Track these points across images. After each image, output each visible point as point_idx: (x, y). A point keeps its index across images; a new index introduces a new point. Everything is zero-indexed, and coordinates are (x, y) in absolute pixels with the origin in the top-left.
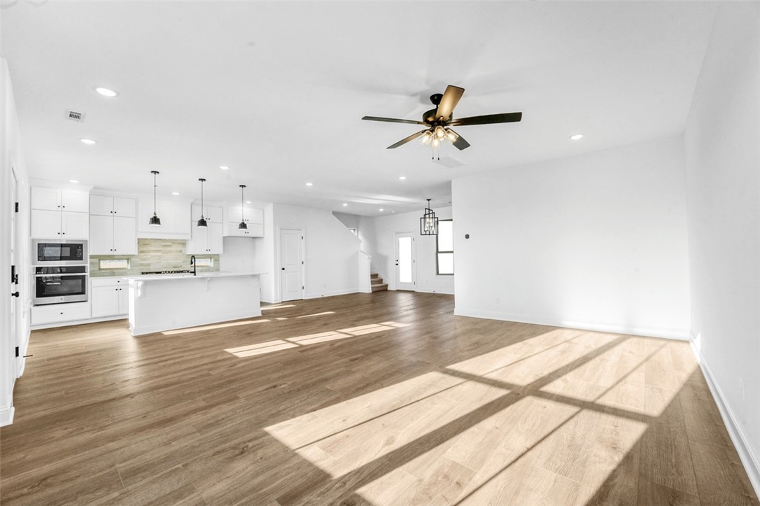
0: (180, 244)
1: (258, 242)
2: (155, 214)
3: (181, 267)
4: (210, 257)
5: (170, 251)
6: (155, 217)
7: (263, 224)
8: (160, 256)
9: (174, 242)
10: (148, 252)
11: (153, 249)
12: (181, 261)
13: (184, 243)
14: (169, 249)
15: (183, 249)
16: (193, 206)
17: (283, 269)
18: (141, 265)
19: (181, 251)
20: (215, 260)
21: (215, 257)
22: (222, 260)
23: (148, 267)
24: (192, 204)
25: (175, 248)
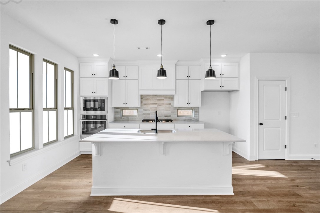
0: (169, 98)
1: (233, 95)
2: (114, 66)
3: (170, 116)
4: (192, 109)
5: (163, 104)
6: (114, 70)
7: (239, 77)
8: (156, 108)
9: (165, 97)
10: (149, 104)
11: (152, 102)
12: (170, 112)
13: (171, 98)
14: (162, 102)
15: (171, 102)
16: (177, 67)
17: (261, 124)
18: (144, 114)
19: (170, 104)
20: (196, 112)
21: (195, 109)
22: (201, 112)
23: (149, 116)
24: (176, 65)
25: (166, 101)
